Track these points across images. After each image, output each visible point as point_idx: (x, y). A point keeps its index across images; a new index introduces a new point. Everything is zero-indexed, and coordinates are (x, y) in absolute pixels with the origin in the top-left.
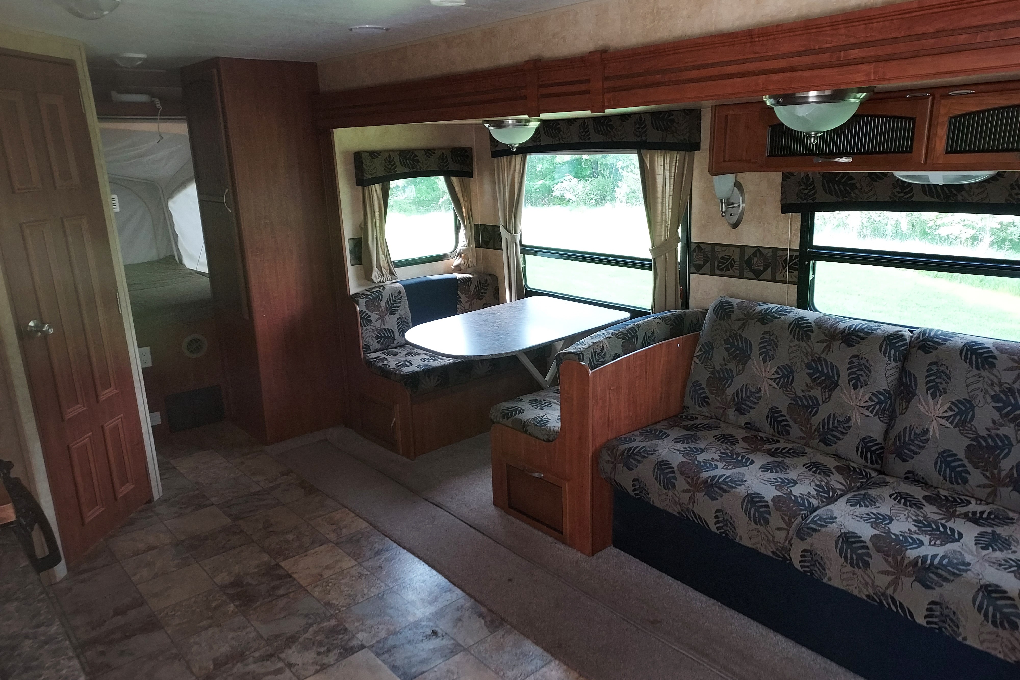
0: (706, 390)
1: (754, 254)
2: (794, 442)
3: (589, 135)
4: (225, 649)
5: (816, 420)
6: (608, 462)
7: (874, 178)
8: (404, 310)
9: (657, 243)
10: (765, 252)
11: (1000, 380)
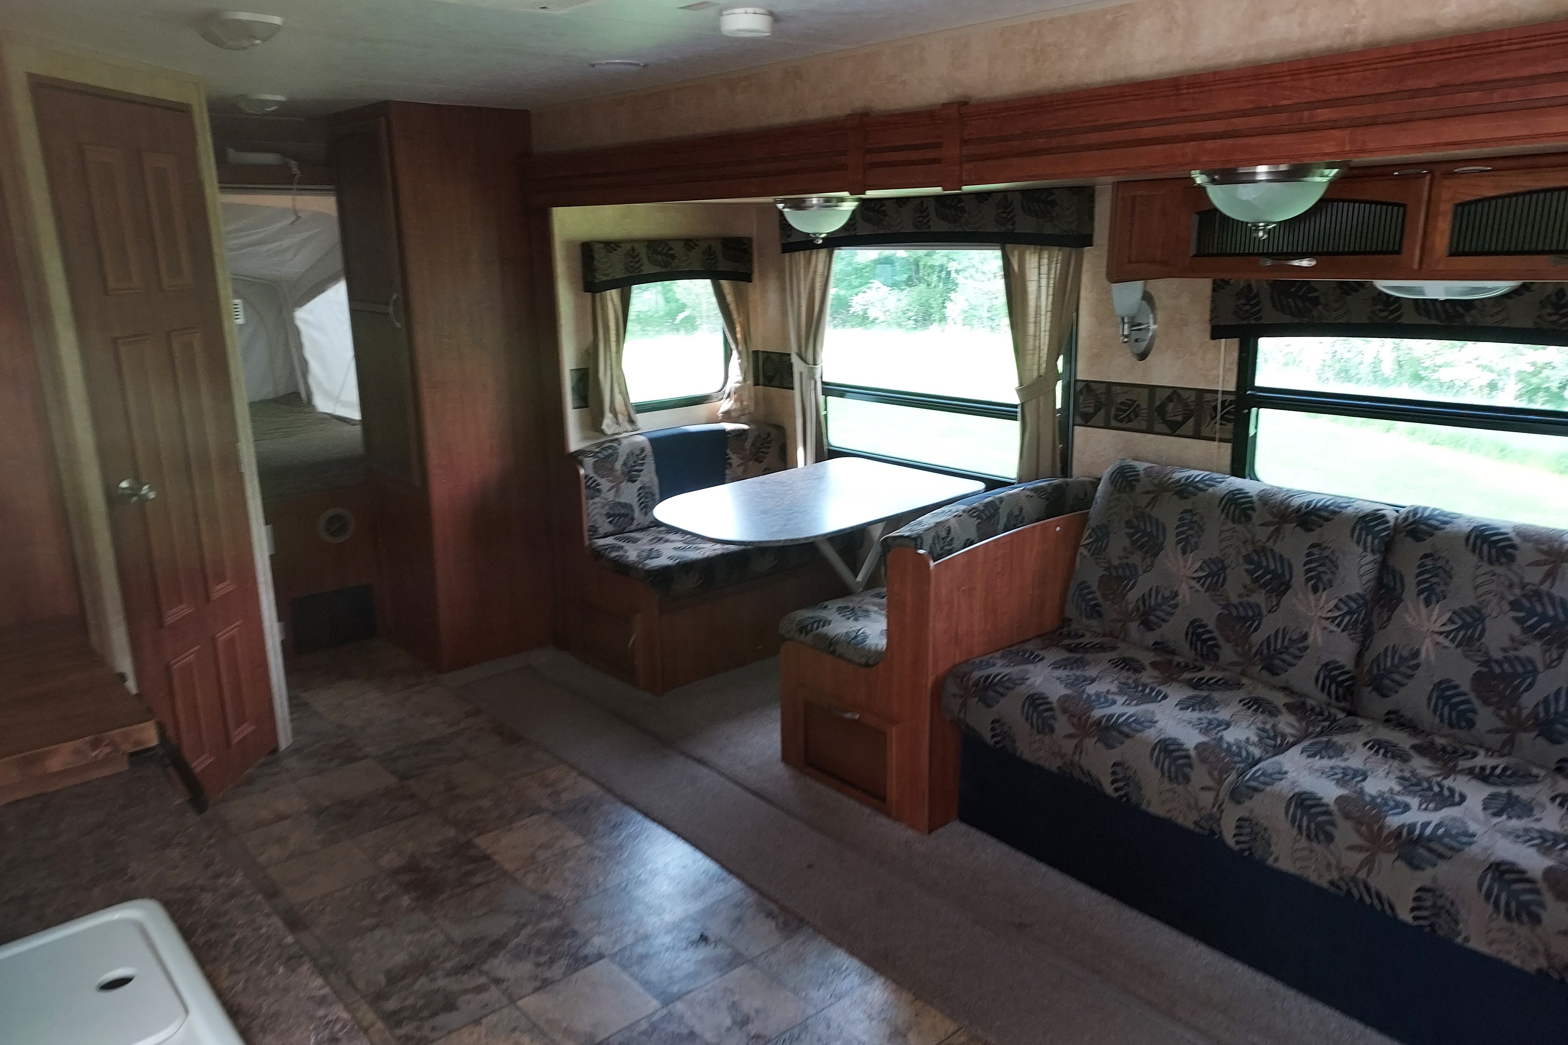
0: (1098, 594)
1: (1170, 399)
2: (1224, 670)
3: (928, 221)
4: (400, 958)
5: (1257, 638)
6: (955, 696)
7: (1345, 289)
8: (649, 475)
9: (1027, 381)
10: (1185, 395)
11: (1522, 578)
